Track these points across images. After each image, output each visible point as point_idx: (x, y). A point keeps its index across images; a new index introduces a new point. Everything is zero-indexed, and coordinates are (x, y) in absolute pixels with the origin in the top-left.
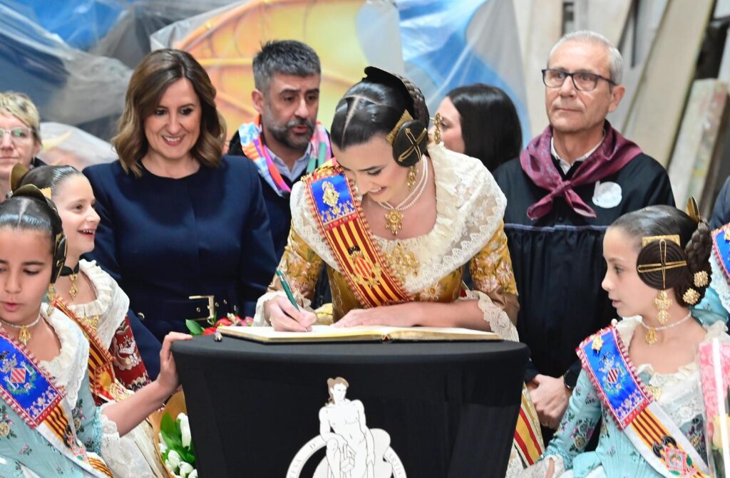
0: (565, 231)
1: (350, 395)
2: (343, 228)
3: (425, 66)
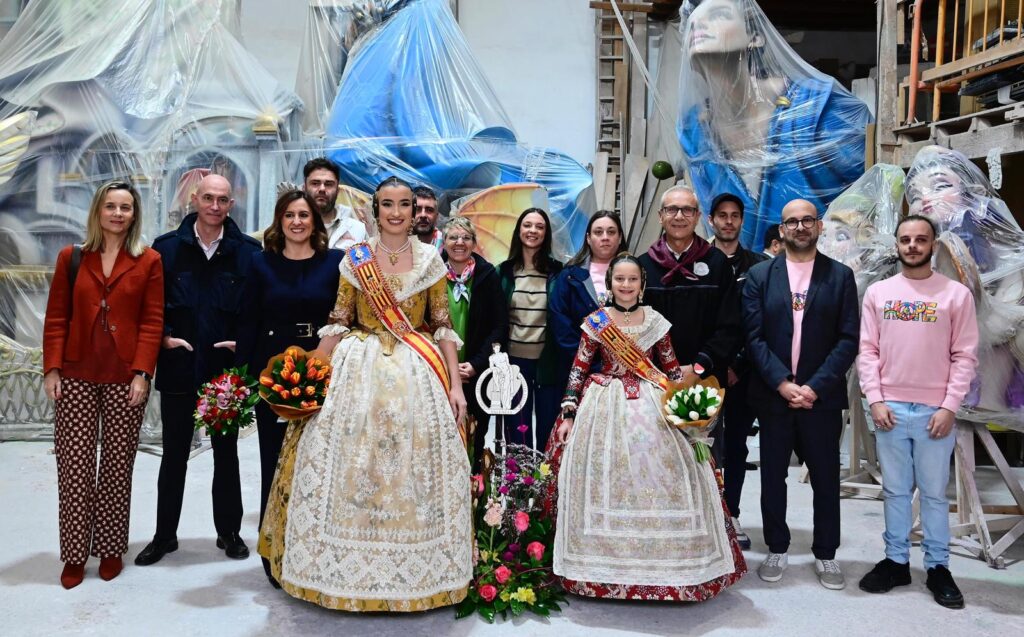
0: (681, 289)
1: (502, 350)
2: (365, 267)
3: (560, 215)
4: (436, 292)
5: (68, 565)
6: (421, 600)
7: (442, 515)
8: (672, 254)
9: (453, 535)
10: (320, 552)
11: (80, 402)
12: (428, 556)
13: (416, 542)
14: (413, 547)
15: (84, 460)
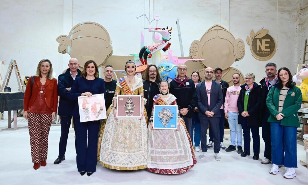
2: (123, 83)
4: (141, 89)
5: (35, 163)
6: (136, 167)
7: (142, 145)
8: (181, 80)
9: (145, 150)
10: (109, 155)
11: (36, 119)
12: (137, 156)
13: (135, 152)
14: (134, 154)
15: (38, 134)
